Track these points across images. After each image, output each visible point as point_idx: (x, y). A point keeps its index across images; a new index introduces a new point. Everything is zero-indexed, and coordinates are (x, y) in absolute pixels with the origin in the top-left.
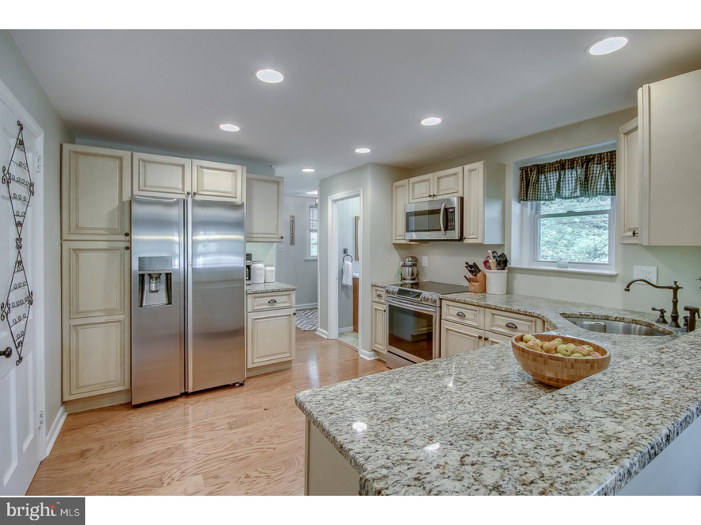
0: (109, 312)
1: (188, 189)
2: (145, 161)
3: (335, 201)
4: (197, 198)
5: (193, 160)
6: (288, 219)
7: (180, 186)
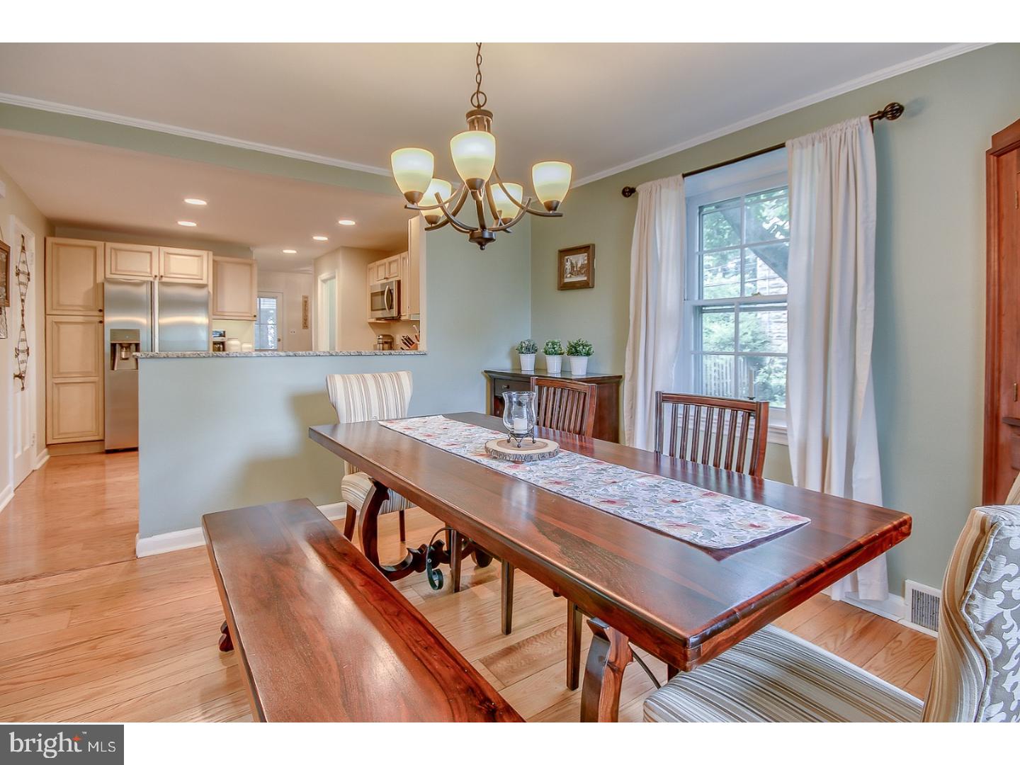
0: (85, 374)
1: (155, 272)
2: (116, 250)
3: (324, 281)
4: (164, 280)
5: (161, 247)
6: (301, 300)
7: (149, 270)
